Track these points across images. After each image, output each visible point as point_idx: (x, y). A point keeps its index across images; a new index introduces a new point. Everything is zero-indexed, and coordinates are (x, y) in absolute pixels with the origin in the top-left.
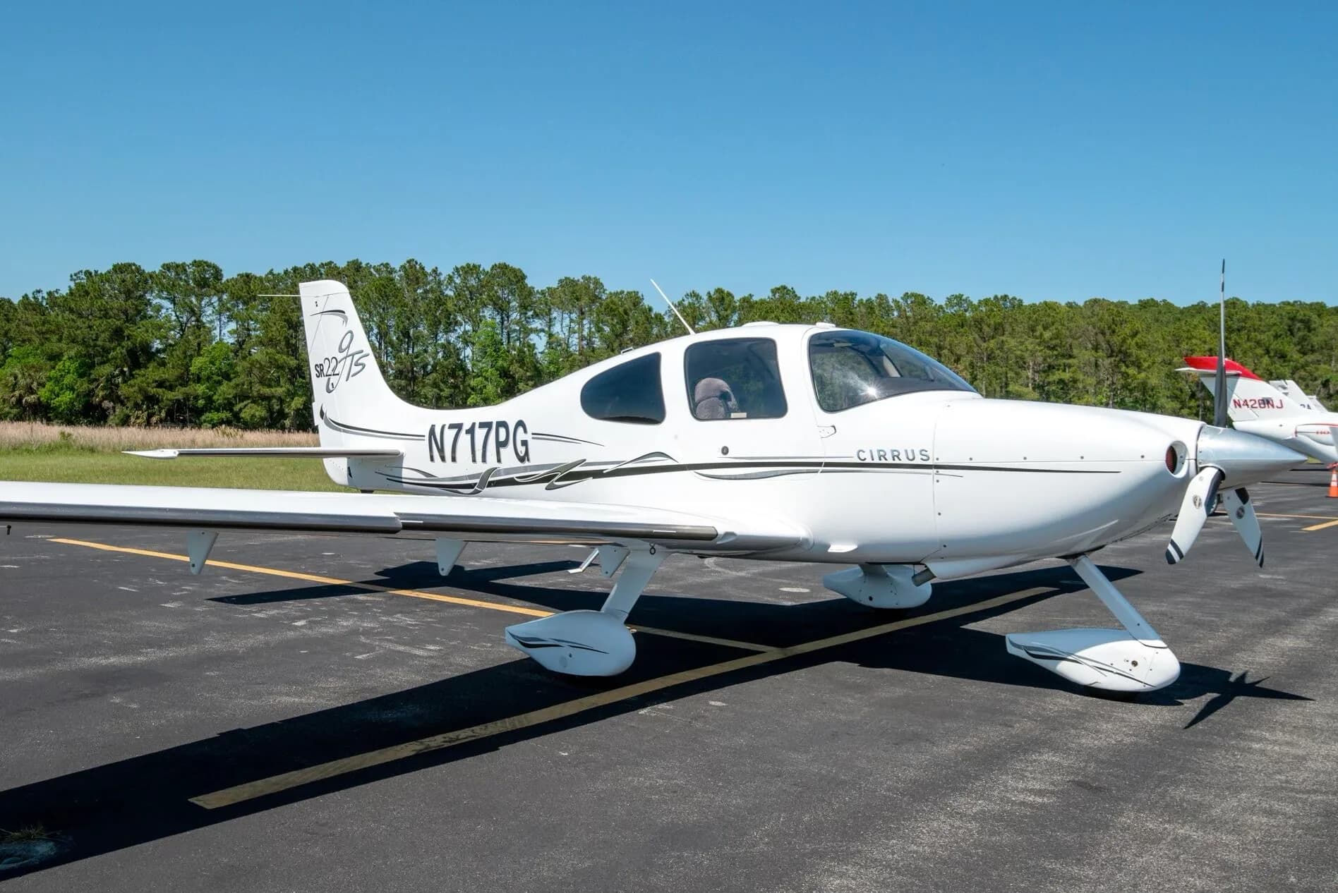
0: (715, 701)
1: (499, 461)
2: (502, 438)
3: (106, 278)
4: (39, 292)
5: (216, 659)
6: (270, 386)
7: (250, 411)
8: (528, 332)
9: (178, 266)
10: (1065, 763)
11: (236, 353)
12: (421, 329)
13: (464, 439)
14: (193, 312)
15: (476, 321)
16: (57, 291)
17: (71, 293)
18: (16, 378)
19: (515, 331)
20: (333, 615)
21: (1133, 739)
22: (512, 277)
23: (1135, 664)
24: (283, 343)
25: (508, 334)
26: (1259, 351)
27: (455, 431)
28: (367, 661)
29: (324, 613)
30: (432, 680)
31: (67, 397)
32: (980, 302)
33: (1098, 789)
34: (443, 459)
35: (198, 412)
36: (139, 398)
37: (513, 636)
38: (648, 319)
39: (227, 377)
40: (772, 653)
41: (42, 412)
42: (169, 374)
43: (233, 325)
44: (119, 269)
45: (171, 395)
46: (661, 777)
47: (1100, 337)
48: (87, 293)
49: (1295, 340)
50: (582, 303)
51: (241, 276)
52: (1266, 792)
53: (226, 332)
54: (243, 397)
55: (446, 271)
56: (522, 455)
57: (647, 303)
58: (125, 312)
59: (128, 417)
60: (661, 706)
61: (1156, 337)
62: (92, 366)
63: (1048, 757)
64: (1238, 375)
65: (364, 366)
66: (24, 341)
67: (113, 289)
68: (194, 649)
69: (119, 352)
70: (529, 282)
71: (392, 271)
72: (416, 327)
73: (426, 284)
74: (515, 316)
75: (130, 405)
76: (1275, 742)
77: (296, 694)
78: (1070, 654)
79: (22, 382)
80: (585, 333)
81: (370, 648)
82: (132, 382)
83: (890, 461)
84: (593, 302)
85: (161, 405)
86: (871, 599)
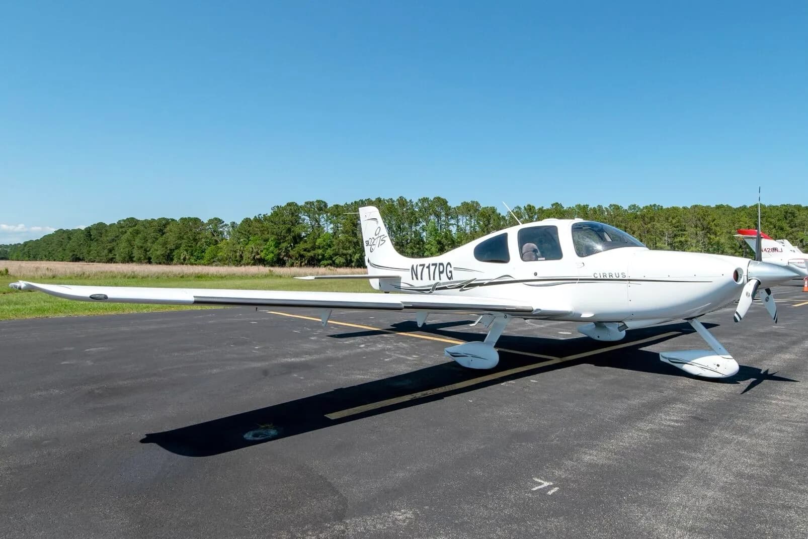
0: (533, 380)
1: (440, 279)
2: (441, 270)
3: (284, 208)
4: (260, 215)
5: (330, 360)
6: (346, 250)
7: (339, 260)
8: (449, 225)
9: (311, 202)
10: (688, 409)
11: (333, 236)
12: (405, 225)
13: (426, 270)
14: (317, 221)
15: (428, 221)
16: (267, 214)
17: (272, 215)
18: (253, 248)
19: (443, 225)
20: (375, 342)
21: (718, 399)
22: (442, 202)
23: (719, 366)
24: (351, 232)
25: (441, 226)
27: (422, 267)
28: (391, 362)
29: (370, 342)
30: (415, 370)
31: (271, 256)
33: (702, 420)
34: (417, 279)
35: (319, 261)
36: (297, 255)
37: (448, 352)
38: (499, 218)
39: (330, 246)
40: (556, 360)
41: (262, 262)
42: (308, 246)
43: (332, 226)
44: (289, 204)
45: (309, 254)
46: (511, 411)
47: (698, 222)
48: (278, 215)
49: (788, 221)
50: (471, 212)
51: (335, 205)
53: (329, 228)
54: (336, 254)
55: (415, 201)
56: (449, 277)
57: (498, 211)
58: (291, 222)
59: (293, 263)
60: (510, 382)
61: (723, 221)
62: (280, 243)
63: (679, 406)
64: (766, 238)
65: (385, 241)
66: (255, 234)
67: (287, 213)
68: (322, 356)
69: (289, 237)
70: (449, 204)
72: (403, 225)
73: (407, 206)
74: (443, 218)
75: (294, 258)
76: (782, 400)
77: (363, 374)
78: (689, 362)
79: (255, 250)
80: (473, 225)
81: (390, 356)
82: (294, 249)
83: (608, 278)
84: (476, 211)
85: (305, 258)
86: (599, 337)
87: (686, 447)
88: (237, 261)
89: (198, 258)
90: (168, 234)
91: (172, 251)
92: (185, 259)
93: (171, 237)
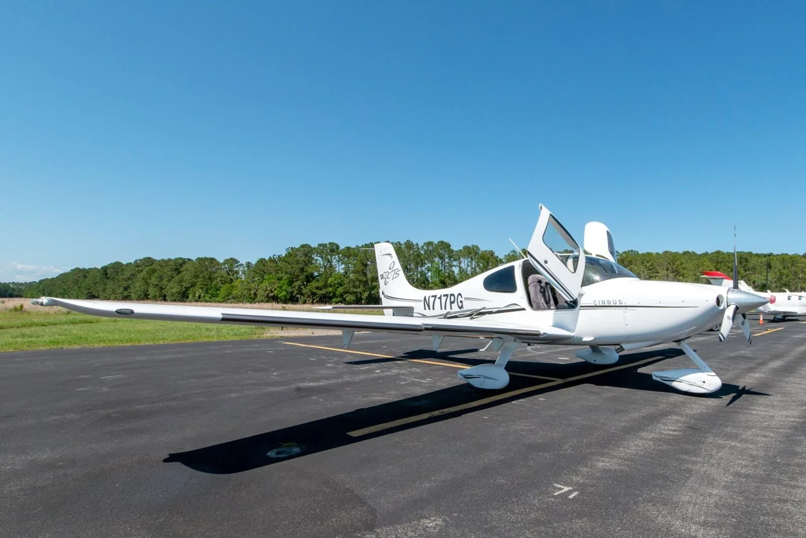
0: (541, 398)
1: (451, 309)
2: (452, 300)
3: (298, 250)
4: (275, 255)
5: (348, 384)
6: (356, 288)
7: (349, 297)
8: (452, 266)
9: (323, 244)
10: (682, 420)
11: (344, 276)
12: (412, 266)
13: (438, 301)
14: (329, 261)
15: (432, 262)
16: (281, 255)
17: (286, 255)
18: (267, 287)
19: (447, 266)
20: (390, 368)
21: (706, 411)
22: (445, 246)
23: (704, 382)
24: (361, 272)
25: (444, 267)
26: (730, 270)
27: (434, 298)
28: (405, 384)
29: (385, 368)
30: (430, 391)
31: (284, 293)
32: (623, 253)
33: (696, 429)
34: (429, 309)
35: (331, 298)
36: (310, 294)
37: (461, 374)
38: (497, 261)
39: (341, 285)
40: (560, 381)
41: (275, 299)
42: (321, 284)
43: (343, 266)
44: (303, 246)
45: (320, 292)
46: (525, 426)
47: (669, 265)
48: (291, 255)
49: (742, 266)
50: (472, 255)
51: (346, 247)
52: (762, 429)
53: (340, 268)
54: (346, 293)
55: (421, 244)
56: (460, 306)
57: (496, 254)
58: (305, 262)
59: (306, 301)
60: (520, 400)
61: (690, 265)
62: (293, 282)
63: (674, 417)
64: (723, 278)
65: (399, 274)
66: (269, 274)
67: (301, 254)
68: (340, 380)
69: (302, 277)
70: (452, 248)
71: (401, 245)
72: (410, 265)
73: (413, 249)
74: (447, 260)
75: (306, 296)
76: (761, 411)
77: (380, 396)
78: (677, 379)
79: (269, 289)
80: (473, 266)
81: (405, 380)
82: (307, 288)
83: (607, 305)
84: (476, 255)
85: (317, 296)
86: (595, 361)
87: (687, 453)
88: (251, 298)
89: (213, 296)
90: (184, 273)
91: (187, 288)
92: (199, 297)
93: (187, 276)
